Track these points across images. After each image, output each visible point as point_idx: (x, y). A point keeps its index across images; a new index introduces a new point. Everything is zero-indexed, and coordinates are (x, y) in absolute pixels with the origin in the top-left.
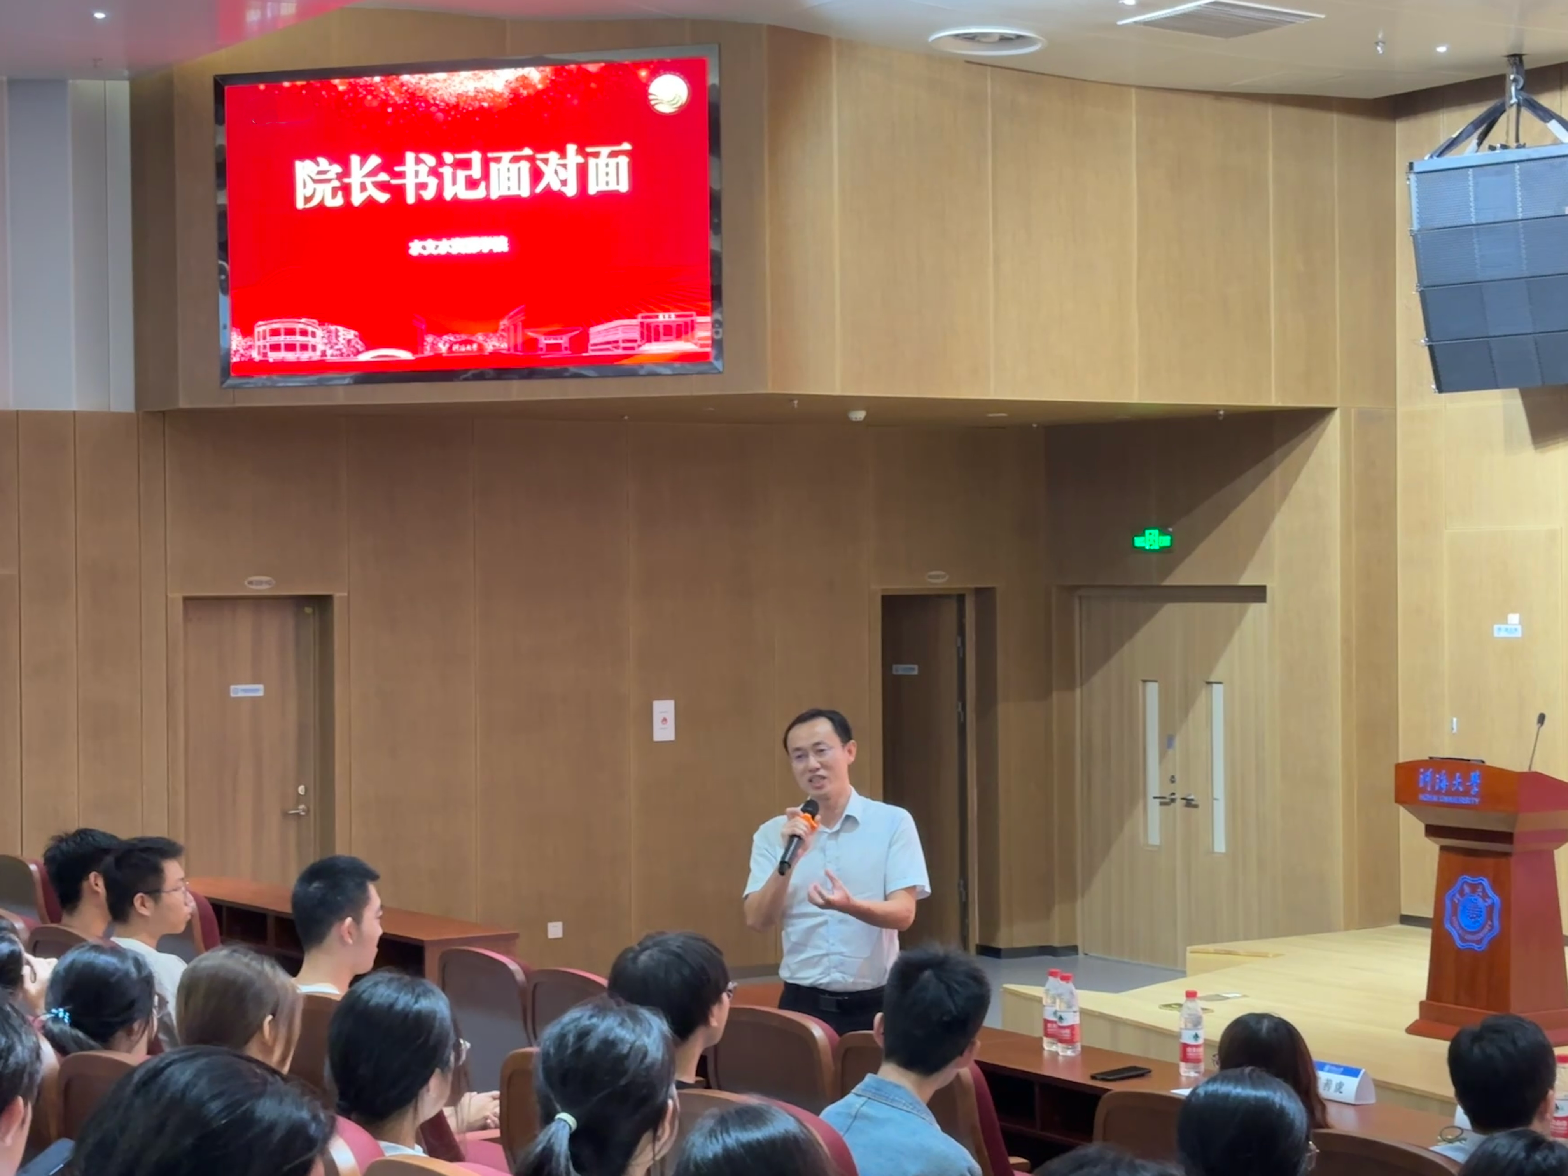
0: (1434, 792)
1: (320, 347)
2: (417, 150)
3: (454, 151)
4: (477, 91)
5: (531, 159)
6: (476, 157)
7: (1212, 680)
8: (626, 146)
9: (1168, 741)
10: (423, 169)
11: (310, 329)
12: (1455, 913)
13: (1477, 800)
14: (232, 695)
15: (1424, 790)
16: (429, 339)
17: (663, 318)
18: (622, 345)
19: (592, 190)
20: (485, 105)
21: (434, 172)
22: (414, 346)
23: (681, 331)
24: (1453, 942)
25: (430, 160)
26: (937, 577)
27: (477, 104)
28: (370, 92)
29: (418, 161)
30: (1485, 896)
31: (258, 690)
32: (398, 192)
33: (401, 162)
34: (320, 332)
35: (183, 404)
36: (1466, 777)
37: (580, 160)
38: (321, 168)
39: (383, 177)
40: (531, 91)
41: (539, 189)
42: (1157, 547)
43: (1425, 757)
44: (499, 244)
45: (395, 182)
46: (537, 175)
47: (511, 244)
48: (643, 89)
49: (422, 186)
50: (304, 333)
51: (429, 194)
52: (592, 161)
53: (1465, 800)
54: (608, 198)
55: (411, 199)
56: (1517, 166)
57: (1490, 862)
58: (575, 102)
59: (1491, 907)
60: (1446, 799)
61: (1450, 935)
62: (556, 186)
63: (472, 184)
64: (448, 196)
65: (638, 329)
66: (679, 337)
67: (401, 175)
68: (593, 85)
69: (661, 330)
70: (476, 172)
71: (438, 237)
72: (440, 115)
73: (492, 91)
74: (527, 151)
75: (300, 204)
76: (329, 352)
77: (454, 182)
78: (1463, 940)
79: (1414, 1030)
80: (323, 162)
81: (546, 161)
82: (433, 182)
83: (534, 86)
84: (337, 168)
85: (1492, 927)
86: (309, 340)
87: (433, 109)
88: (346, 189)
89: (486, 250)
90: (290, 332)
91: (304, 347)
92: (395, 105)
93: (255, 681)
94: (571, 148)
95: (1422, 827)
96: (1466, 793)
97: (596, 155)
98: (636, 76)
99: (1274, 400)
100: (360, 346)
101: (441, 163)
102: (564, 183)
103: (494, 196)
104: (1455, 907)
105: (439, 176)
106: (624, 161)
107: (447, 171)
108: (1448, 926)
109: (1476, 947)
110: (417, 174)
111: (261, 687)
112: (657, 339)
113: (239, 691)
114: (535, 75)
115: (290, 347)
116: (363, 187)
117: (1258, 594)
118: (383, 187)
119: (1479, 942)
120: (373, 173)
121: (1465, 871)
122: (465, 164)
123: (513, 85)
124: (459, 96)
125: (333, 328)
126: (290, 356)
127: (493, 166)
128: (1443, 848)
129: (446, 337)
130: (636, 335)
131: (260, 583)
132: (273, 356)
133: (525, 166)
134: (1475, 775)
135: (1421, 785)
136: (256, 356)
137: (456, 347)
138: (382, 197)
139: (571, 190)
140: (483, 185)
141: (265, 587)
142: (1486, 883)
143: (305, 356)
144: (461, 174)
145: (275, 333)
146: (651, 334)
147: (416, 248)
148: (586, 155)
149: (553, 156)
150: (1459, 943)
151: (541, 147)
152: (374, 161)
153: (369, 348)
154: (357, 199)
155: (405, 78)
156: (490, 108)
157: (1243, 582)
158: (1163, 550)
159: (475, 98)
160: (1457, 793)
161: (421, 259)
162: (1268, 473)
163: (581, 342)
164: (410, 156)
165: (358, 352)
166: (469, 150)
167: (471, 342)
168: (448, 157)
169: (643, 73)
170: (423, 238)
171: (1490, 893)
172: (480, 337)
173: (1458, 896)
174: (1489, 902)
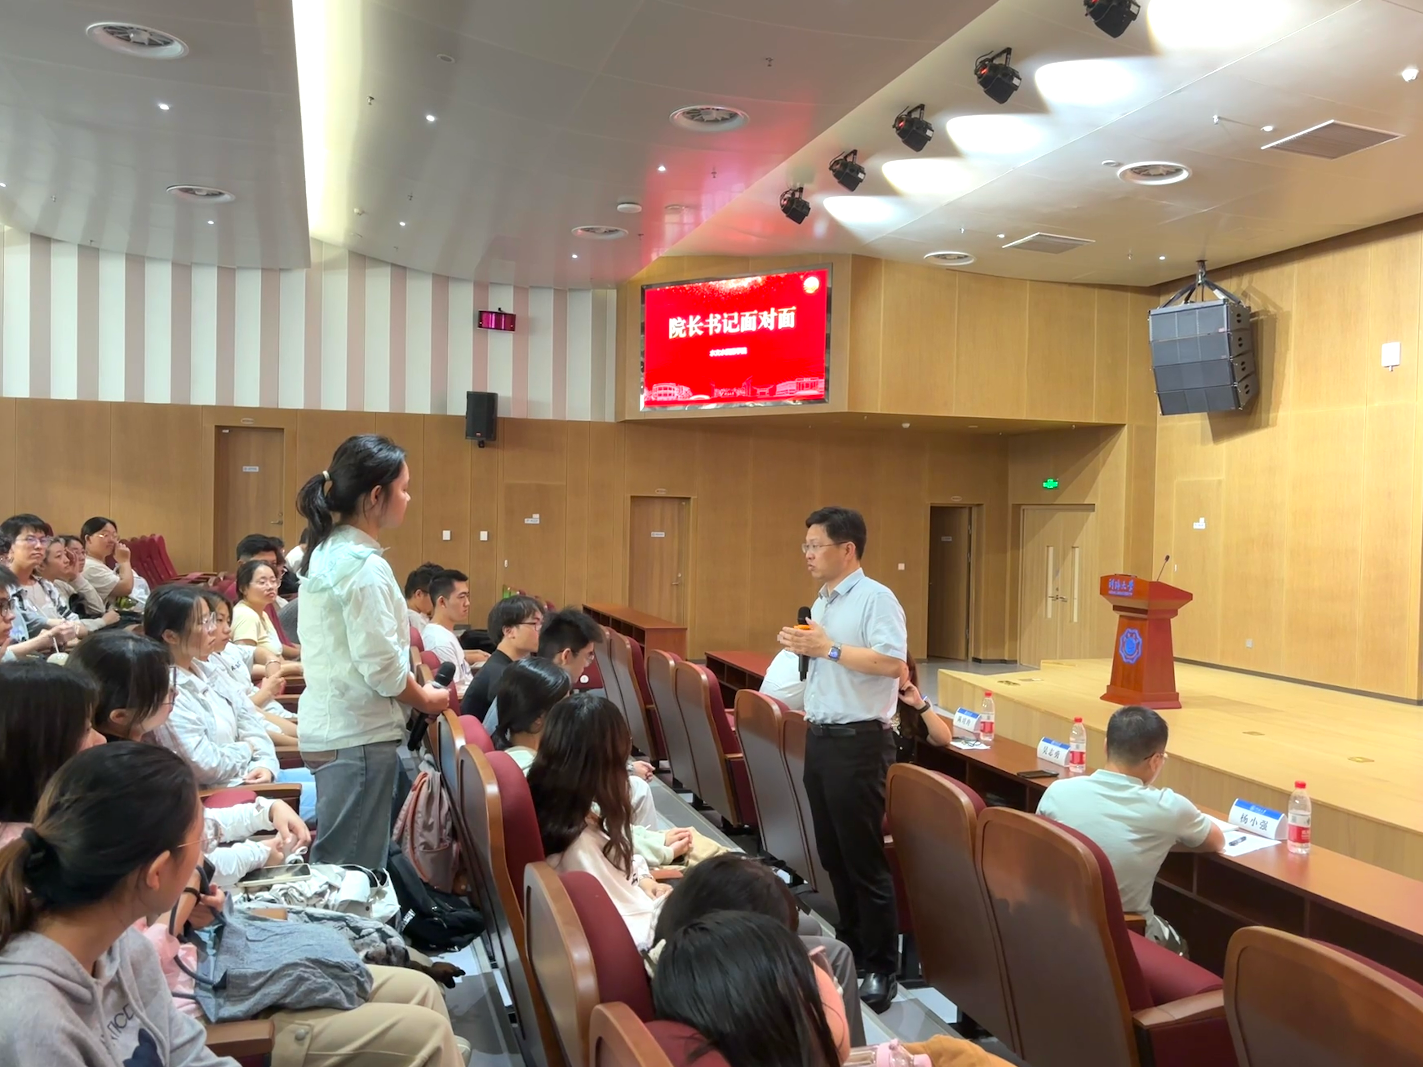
0: (1114, 590)
1: (676, 395)
2: (714, 313)
3: (728, 312)
4: (738, 287)
5: (757, 315)
6: (736, 315)
7: (1074, 546)
8: (794, 308)
9: (1056, 572)
10: (716, 320)
11: (672, 387)
12: (1123, 645)
13: (1131, 594)
14: (652, 536)
15: (1110, 589)
16: (716, 390)
17: (806, 380)
18: (789, 392)
19: (780, 327)
20: (740, 293)
21: (720, 322)
22: (710, 394)
23: (812, 386)
24: (1122, 658)
25: (718, 316)
26: (957, 499)
27: (737, 293)
28: (697, 290)
29: (714, 317)
30: (1136, 638)
31: (662, 535)
32: (706, 330)
33: (708, 317)
34: (676, 388)
35: (627, 418)
36: (1127, 583)
37: (776, 314)
38: (679, 321)
39: (701, 324)
40: (758, 286)
41: (759, 327)
42: (1052, 487)
43: (1113, 574)
44: (743, 351)
45: (706, 326)
46: (759, 322)
47: (748, 351)
48: (801, 283)
49: (715, 328)
50: (670, 389)
51: (718, 331)
52: (780, 315)
53: (1126, 594)
54: (787, 331)
55: (711, 333)
56: (1197, 311)
57: (1138, 622)
58: (775, 290)
59: (1138, 643)
60: (1119, 593)
61: (1120, 655)
62: (766, 326)
63: (734, 326)
64: (725, 331)
65: (795, 385)
66: (811, 388)
67: (708, 323)
68: (782, 283)
69: (805, 385)
70: (736, 321)
71: (720, 348)
72: (723, 298)
73: (743, 287)
74: (756, 312)
75: (671, 337)
76: (679, 396)
77: (728, 325)
78: (1126, 658)
79: (1104, 698)
80: (679, 319)
81: (762, 315)
82: (719, 326)
83: (759, 284)
84: (684, 321)
85: (1138, 653)
86: (671, 392)
87: (721, 295)
88: (687, 330)
89: (738, 353)
90: (666, 389)
91: (670, 395)
92: (706, 295)
93: (661, 531)
94: (773, 310)
95: (1111, 606)
96: (1127, 590)
97: (782, 312)
98: (799, 278)
99: (1094, 420)
100: (691, 394)
101: (723, 318)
102: (769, 324)
103: (742, 331)
104: (1124, 643)
105: (722, 323)
106: (793, 314)
107: (725, 321)
108: (1120, 652)
109: (1131, 661)
110: (714, 323)
111: (663, 533)
112: (803, 389)
113: (655, 534)
114: (760, 279)
115: (665, 395)
116: (694, 329)
117: (1091, 507)
118: (701, 328)
119: (1132, 659)
120: (698, 323)
121: (1130, 627)
122: (732, 318)
123: (751, 284)
124: (730, 290)
125: (681, 386)
126: (665, 399)
127: (743, 318)
128: (1121, 616)
129: (722, 390)
130: (795, 388)
131: (662, 491)
132: (659, 399)
133: (754, 318)
134: (1131, 582)
135: (1110, 586)
136: (653, 399)
137: (726, 394)
138: (700, 333)
139: (772, 328)
140: (738, 326)
141: (663, 493)
142: (1136, 631)
143: (670, 398)
144: (730, 322)
145: (660, 389)
146: (801, 387)
147: (713, 353)
148: (778, 313)
149: (765, 313)
150: (1124, 660)
151: (761, 310)
152: (698, 318)
153: (694, 394)
154: (691, 334)
155: (711, 283)
156: (742, 294)
157: (1086, 503)
158: (1055, 488)
159: (736, 290)
160: (1124, 590)
161: (714, 358)
162: (1097, 454)
163: (773, 392)
164: (711, 315)
165: (690, 397)
166: (733, 312)
167: (731, 392)
168: (726, 315)
169: (802, 277)
170: (715, 349)
171: (1138, 637)
172: (735, 390)
173: (1125, 638)
174: (1137, 641)
